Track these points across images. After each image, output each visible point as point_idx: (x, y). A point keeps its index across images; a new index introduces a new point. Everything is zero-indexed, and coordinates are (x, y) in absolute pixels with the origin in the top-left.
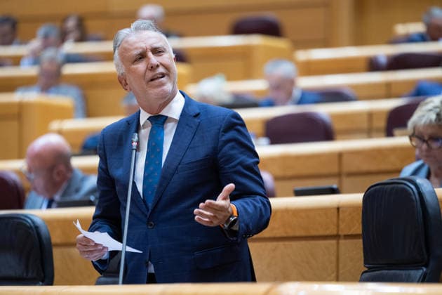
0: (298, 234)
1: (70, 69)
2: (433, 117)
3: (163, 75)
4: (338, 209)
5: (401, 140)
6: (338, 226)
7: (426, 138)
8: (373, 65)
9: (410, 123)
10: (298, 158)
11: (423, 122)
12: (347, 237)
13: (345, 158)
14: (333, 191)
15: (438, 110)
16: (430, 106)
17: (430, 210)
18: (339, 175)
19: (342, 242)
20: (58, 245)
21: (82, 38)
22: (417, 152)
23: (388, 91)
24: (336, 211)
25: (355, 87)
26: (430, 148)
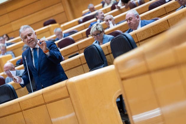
0: (72, 67)
1: (7, 47)
2: (95, 29)
3: (32, 41)
4: (80, 58)
5: (90, 37)
6: (81, 62)
7: (96, 35)
8: (80, 22)
9: (91, 32)
10: (68, 49)
11: (93, 31)
12: (84, 64)
13: (79, 46)
14: (77, 54)
15: (96, 27)
16: (94, 27)
17: (100, 50)
18: (79, 50)
19: (83, 65)
20: (17, 89)
21: (9, 39)
22: (95, 39)
23: (85, 27)
24: (79, 59)
25: (76, 29)
26: (97, 37)
